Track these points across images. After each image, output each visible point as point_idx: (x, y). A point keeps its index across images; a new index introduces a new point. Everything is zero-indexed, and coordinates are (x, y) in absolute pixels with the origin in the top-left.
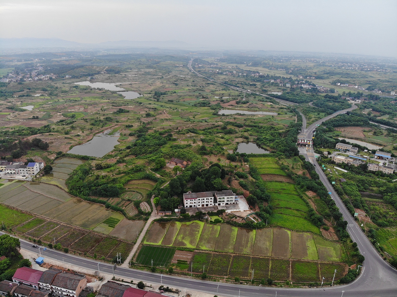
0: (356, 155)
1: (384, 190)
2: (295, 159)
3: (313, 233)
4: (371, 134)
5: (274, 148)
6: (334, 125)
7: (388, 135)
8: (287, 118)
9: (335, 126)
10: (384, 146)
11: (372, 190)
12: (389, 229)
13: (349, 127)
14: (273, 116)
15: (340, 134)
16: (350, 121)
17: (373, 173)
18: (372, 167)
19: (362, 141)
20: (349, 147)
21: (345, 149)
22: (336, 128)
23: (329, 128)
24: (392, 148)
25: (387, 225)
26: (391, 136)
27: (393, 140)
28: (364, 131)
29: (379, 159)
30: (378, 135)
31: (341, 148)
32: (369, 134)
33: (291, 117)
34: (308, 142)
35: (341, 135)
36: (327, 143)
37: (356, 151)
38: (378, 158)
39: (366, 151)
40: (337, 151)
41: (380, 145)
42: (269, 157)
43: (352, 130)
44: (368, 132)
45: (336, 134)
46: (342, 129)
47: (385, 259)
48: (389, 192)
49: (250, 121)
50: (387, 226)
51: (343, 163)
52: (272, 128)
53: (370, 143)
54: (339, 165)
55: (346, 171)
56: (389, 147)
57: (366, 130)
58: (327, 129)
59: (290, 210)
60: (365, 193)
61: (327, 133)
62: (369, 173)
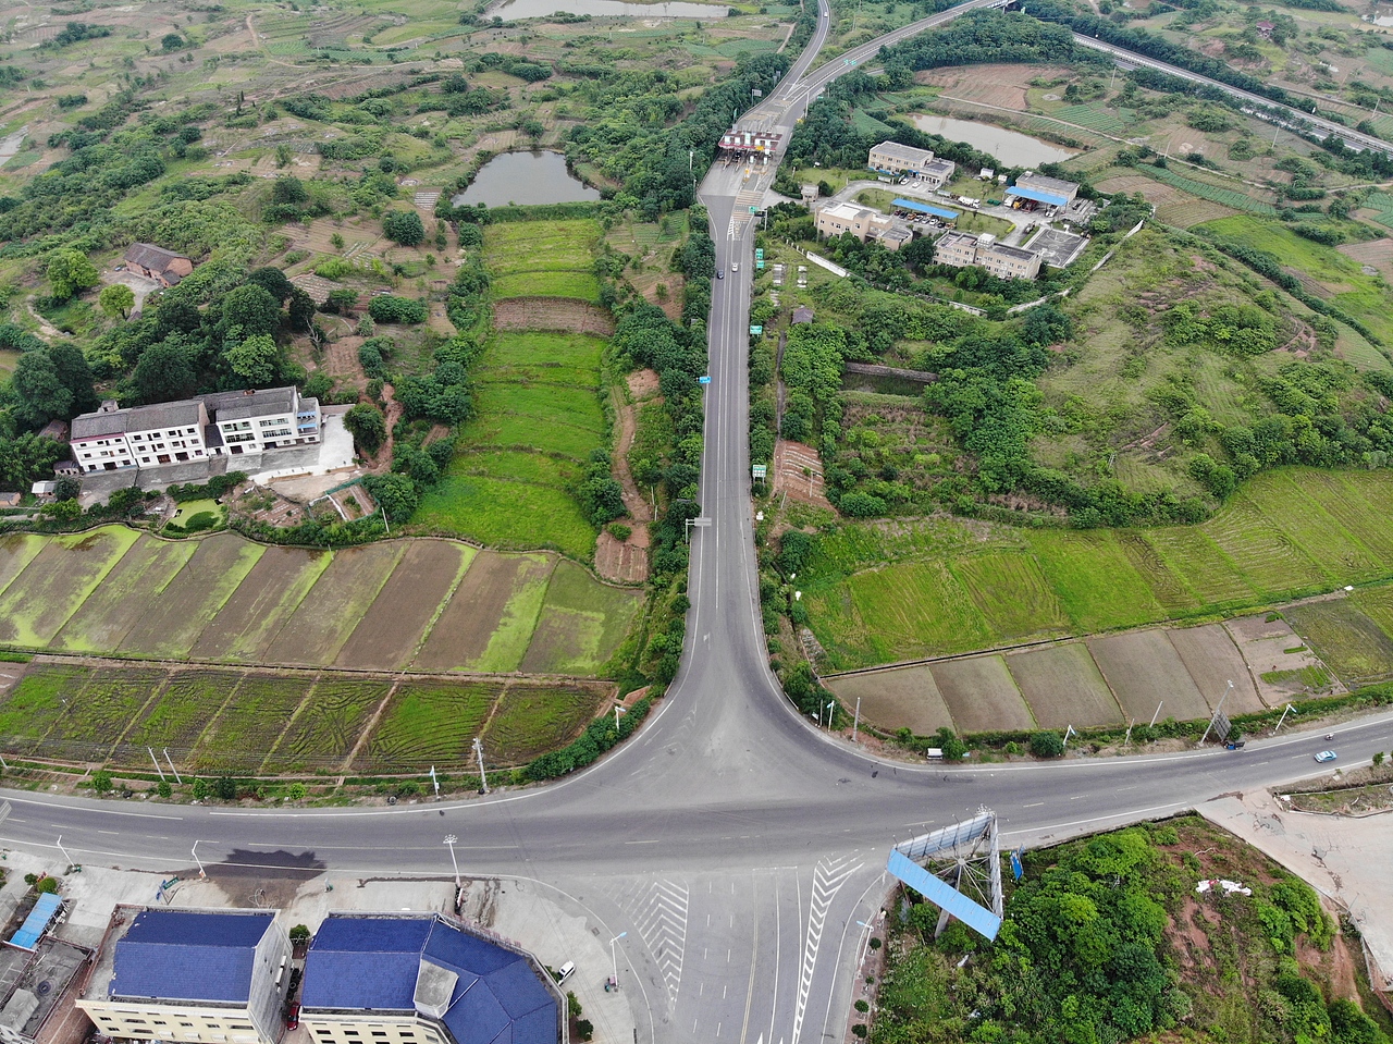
0: (935, 193)
1: (948, 355)
2: (666, 225)
3: (563, 554)
4: (1054, 96)
5: (613, 176)
6: (920, 59)
7: (1125, 100)
8: (756, 31)
9: (922, 64)
10: (1086, 148)
11: (903, 355)
12: (881, 526)
13: (983, 68)
14: (699, 25)
15: (930, 99)
16: (995, 41)
17: (949, 273)
18: (952, 253)
19: (1007, 128)
20: (919, 159)
21: (902, 167)
22: (928, 72)
23: (895, 75)
24: (1113, 157)
25: (876, 511)
26: (1131, 106)
27: (1132, 120)
28: (1034, 84)
29: (1019, 209)
30: (1080, 101)
31: (886, 164)
32: (1046, 97)
33: (775, 25)
34: (757, 142)
35: (934, 104)
36: (835, 146)
37: (942, 176)
38: (1017, 204)
39: (986, 173)
40: (867, 178)
41: (1072, 145)
42: (577, 219)
43: (986, 82)
44: (1051, 87)
45: (912, 100)
46: (949, 76)
47: (774, 667)
48: (966, 363)
49: (588, 49)
50: (877, 514)
51: (847, 235)
52: (660, 79)
53: (1034, 135)
54: (829, 247)
55: (842, 272)
56: (1101, 152)
57: (1042, 80)
58: (886, 79)
59: (528, 457)
60: (871, 369)
61: (884, 95)
62: (933, 275)
